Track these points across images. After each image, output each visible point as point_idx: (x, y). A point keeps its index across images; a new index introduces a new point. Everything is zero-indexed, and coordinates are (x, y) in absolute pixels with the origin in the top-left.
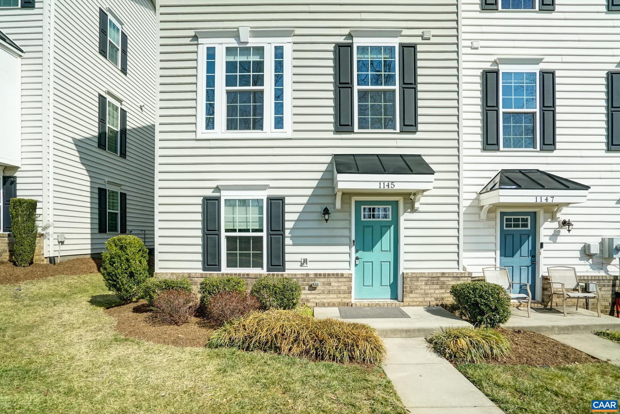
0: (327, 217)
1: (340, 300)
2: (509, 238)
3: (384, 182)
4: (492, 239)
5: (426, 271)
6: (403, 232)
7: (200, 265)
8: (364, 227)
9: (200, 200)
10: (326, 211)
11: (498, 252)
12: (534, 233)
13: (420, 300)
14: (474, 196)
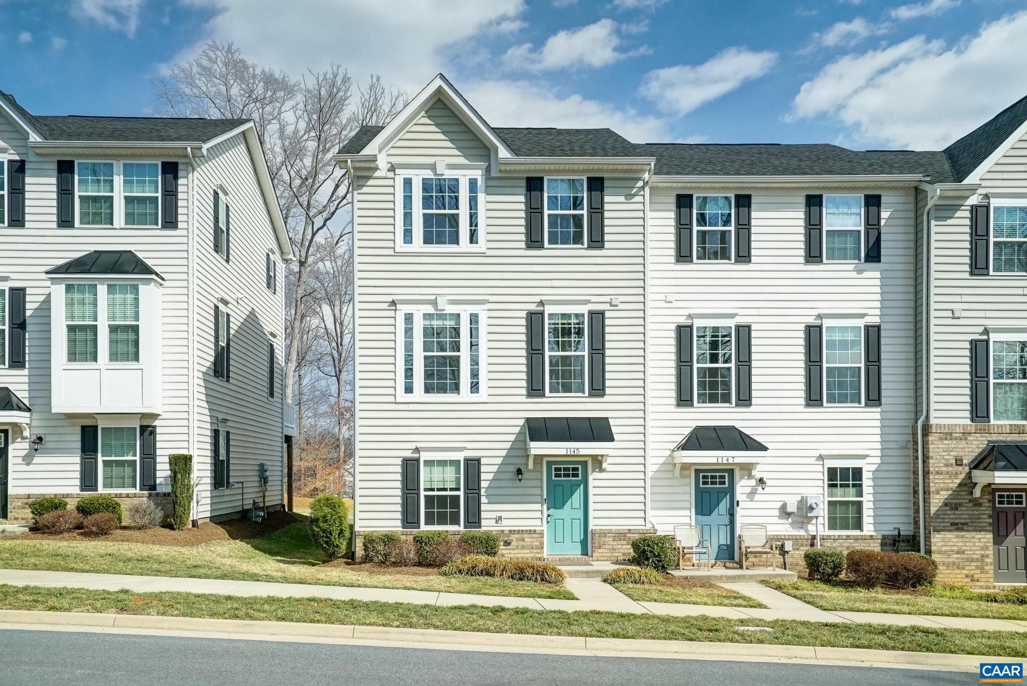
0: (520, 477)
1: (533, 555)
2: (706, 496)
3: (570, 449)
4: (687, 497)
5: (614, 528)
6: (591, 491)
7: (399, 523)
8: (555, 486)
9: (399, 461)
10: (519, 472)
11: (693, 510)
12: (731, 490)
13: (608, 555)
14: (668, 453)
